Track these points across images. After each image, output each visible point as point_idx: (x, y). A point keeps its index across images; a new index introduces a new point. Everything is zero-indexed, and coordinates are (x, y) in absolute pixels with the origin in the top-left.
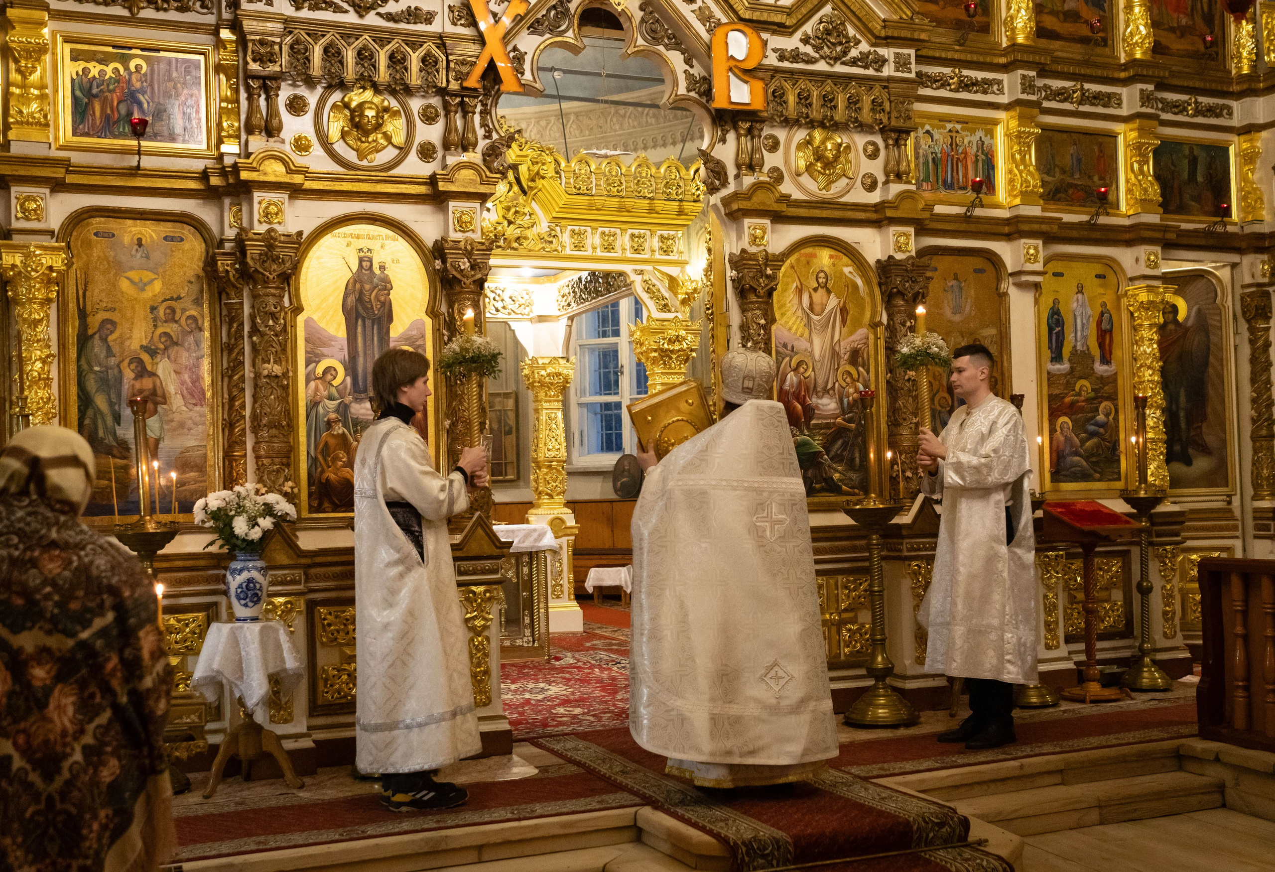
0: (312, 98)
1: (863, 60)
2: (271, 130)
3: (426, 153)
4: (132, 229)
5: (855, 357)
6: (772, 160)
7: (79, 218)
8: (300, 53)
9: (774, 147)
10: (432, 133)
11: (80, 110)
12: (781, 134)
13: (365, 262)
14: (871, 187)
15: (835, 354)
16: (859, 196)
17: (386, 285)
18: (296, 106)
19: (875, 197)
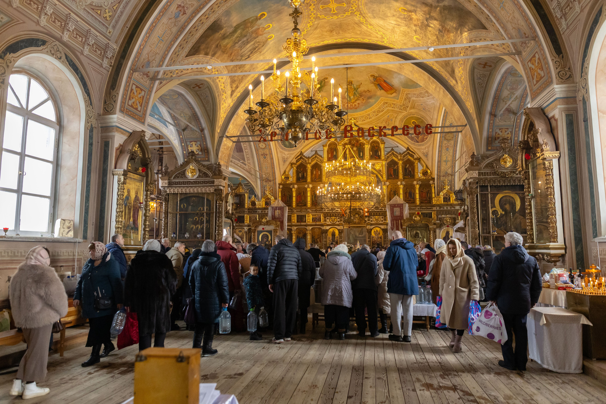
0: (329, 218)
1: (381, 209)
2: (325, 221)
3: (338, 222)
4: (316, 229)
5: (381, 238)
6: (371, 219)
7: (312, 228)
8: (328, 214)
9: (371, 218)
10: (338, 220)
11: (312, 220)
12: (372, 217)
13: (333, 231)
14: (382, 221)
15: (378, 238)
16: (381, 222)
17: (335, 233)
18: (328, 219)
19: (382, 222)
